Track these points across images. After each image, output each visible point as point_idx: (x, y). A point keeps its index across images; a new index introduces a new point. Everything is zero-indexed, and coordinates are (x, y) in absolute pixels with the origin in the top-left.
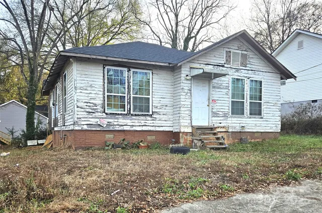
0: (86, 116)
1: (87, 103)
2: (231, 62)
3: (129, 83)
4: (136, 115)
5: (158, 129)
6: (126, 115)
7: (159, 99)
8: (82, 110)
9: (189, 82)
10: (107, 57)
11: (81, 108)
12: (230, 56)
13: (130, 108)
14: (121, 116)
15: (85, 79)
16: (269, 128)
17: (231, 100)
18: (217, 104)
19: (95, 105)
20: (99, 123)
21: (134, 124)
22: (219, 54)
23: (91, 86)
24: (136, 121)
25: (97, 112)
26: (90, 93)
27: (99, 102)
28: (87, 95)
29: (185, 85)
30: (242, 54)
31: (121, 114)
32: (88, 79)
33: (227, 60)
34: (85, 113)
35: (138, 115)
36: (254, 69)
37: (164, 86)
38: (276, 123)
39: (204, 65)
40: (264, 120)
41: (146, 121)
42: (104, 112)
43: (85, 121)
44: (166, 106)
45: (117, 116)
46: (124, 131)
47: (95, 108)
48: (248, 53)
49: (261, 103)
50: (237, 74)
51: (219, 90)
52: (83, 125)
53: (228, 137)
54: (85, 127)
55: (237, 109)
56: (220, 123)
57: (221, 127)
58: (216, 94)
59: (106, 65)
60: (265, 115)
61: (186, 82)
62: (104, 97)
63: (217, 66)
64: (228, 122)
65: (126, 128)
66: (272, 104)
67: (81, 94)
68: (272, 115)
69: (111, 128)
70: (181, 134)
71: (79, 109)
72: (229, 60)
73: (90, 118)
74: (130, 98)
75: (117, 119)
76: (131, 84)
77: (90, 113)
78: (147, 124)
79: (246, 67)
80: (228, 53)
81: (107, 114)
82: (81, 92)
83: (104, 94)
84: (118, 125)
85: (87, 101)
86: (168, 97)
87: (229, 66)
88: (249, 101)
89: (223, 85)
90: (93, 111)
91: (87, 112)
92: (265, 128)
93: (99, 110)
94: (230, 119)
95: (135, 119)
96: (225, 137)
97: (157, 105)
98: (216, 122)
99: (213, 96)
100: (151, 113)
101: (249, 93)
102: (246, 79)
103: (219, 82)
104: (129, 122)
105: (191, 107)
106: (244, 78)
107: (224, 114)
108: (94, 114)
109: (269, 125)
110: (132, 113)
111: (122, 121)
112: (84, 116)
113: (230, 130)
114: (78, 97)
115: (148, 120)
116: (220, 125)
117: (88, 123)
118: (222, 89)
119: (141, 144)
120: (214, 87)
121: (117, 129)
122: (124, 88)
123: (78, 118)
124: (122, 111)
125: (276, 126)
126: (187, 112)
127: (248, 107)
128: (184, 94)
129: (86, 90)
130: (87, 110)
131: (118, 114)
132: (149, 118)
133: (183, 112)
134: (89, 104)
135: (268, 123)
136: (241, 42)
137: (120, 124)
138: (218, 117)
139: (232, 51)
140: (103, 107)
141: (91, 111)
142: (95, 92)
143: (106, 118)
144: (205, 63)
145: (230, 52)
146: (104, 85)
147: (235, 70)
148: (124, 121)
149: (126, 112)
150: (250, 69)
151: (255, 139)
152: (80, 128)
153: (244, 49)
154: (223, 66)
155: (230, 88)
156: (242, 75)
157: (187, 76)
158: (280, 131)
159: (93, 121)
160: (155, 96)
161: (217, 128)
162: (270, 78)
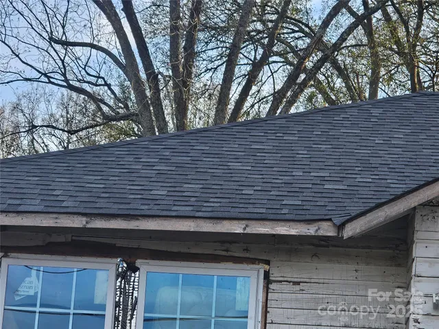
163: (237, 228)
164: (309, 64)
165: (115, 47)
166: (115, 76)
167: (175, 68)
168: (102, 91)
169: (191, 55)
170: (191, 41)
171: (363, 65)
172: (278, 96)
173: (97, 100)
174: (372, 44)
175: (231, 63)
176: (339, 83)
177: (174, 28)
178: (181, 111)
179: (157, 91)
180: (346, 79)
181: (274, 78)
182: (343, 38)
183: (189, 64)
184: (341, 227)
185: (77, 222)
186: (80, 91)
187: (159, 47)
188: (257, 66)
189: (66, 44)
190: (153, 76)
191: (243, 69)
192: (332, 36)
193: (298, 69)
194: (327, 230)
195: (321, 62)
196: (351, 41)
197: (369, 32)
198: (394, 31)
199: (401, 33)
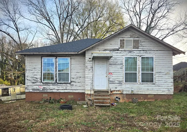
0: (31, 85)
1: (32, 77)
2: (125, 47)
3: (56, 65)
4: (60, 83)
5: (74, 91)
6: (54, 83)
7: (75, 74)
8: (30, 81)
9: (92, 62)
10: (39, 52)
11: (29, 80)
12: (124, 43)
13: (57, 79)
14: (51, 84)
15: (32, 65)
16: (161, 91)
17: (124, 72)
18: (114, 76)
19: (37, 78)
20: (38, 88)
21: (59, 88)
22: (114, 42)
23: (35, 68)
24: (60, 87)
25: (38, 82)
26: (33, 72)
27: (39, 76)
28: (32, 73)
29: (89, 64)
30: (134, 41)
31: (51, 83)
32: (33, 65)
33: (121, 46)
34: (31, 83)
35: (62, 83)
36: (146, 50)
37: (78, 65)
38: (168, 87)
39: (103, 51)
40: (157, 85)
41: (66, 87)
42: (42, 82)
43: (31, 87)
44: (80, 77)
45: (49, 84)
46: (53, 93)
47: (37, 80)
48: (140, 39)
49: (153, 73)
50: (130, 54)
51: (115, 66)
52: (30, 89)
53: (123, 97)
54: (31, 91)
55: (130, 78)
56: (116, 88)
57: (115, 91)
58: (112, 69)
59: (43, 57)
60: (156, 82)
61: (89, 62)
62: (41, 74)
63: (113, 50)
64: (122, 87)
65: (54, 91)
66: (165, 74)
67: (29, 73)
68: (164, 82)
69: (45, 91)
70: (86, 95)
71: (28, 81)
72: (123, 45)
73: (34, 85)
74: (57, 74)
75: (49, 85)
76: (57, 66)
77: (34, 83)
78: (67, 88)
79: (138, 48)
80: (122, 42)
81: (43, 83)
82: (29, 72)
83: (41, 72)
84: (49, 89)
85: (32, 76)
86: (81, 72)
87: (123, 49)
88: (141, 72)
89: (118, 62)
90: (35, 82)
91: (32, 82)
92: (157, 91)
93: (39, 81)
94: (125, 85)
95: (60, 86)
96: (121, 97)
97: (73, 77)
98: (112, 87)
99: (110, 70)
100: (70, 82)
101: (140, 67)
102: (138, 57)
103: (115, 61)
104: (56, 87)
105: (93, 78)
106: (136, 57)
107: (119, 82)
108: (36, 83)
109: (161, 89)
110: (58, 82)
111: (52, 87)
112: (30, 85)
113: (124, 93)
114: (28, 75)
115: (68, 86)
116: (115, 89)
117: (33, 88)
118: (117, 65)
119: (61, 100)
120: (111, 64)
121: (49, 91)
122: (54, 68)
123: (27, 86)
124: (52, 81)
125: (169, 90)
126: (90, 81)
127: (140, 77)
128: (88, 70)
129: (32, 70)
130: (32, 81)
131: (50, 83)
132: (69, 85)
133: (87, 81)
134: (33, 78)
135: (160, 87)
136: (133, 32)
137: (51, 88)
138: (114, 84)
139: (125, 39)
140: (41, 79)
141: (34, 82)
142: (36, 71)
143: (42, 85)
144: (104, 49)
145: (124, 40)
146: (41, 67)
147: (128, 52)
148: (53, 87)
149: (54, 82)
150: (142, 50)
151: (148, 99)
152: (28, 91)
153: (136, 37)
154: (117, 50)
155: (124, 64)
156: (135, 54)
157: (90, 59)
158: (173, 93)
159: (35, 87)
160: (73, 72)
161: (113, 91)
162: (162, 55)
163: (67, 53)
165: (55, 35)
166: (55, 38)
167: (61, 37)
168: (54, 40)
169: (63, 36)
170: (63, 34)
171: (82, 37)
173: (53, 41)
174: (83, 34)
175: (67, 37)
176: (79, 39)
177: (61, 32)
178: (62, 42)
179: (60, 40)
180: (80, 38)
181: (72, 38)
182: (79, 33)
184: (78, 53)
185: (50, 53)
186: (51, 40)
187: (59, 35)
188: (70, 37)
189: (49, 35)
190: (59, 38)
191: (69, 37)
193: (75, 37)
194: (77, 53)
195: (77, 36)
196: (80, 34)
197: (82, 33)
198: (85, 32)
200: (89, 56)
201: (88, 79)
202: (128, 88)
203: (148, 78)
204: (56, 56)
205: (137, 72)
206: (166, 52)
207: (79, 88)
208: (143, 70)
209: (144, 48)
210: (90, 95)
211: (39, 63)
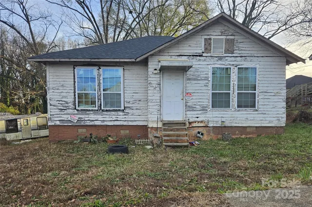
0: (59, 113)
1: (59, 101)
2: (212, 51)
3: (99, 80)
4: (107, 111)
5: (131, 123)
6: (97, 110)
7: (131, 94)
8: (55, 107)
9: (158, 76)
10: (70, 59)
11: (54, 106)
12: (210, 44)
13: (101, 104)
14: (91, 112)
15: (57, 80)
16: (268, 122)
17: (211, 92)
18: (194, 97)
19: (67, 103)
20: (69, 119)
21: (105, 119)
22: (195, 43)
23: (63, 86)
24: (108, 116)
25: (69, 109)
26: (61, 93)
27: (70, 99)
28: (59, 94)
29: (154, 79)
30: (227, 40)
31: (92, 110)
32: (60, 80)
33: (206, 49)
34: (57, 110)
35: (109, 111)
36: (245, 55)
37: (137, 81)
38: (278, 115)
39: (177, 57)
40: (259, 112)
41: (118, 116)
42: (75, 109)
43: (57, 117)
44: (140, 101)
45: (88, 112)
46: (95, 126)
47: (67, 105)
48: (236, 37)
49: (255, 93)
50: (220, 62)
51: (196, 82)
52: (56, 121)
53: (209, 133)
54: (58, 123)
55: (220, 100)
56: (197, 117)
57: (196, 122)
58: (192, 87)
59: (76, 66)
60: (260, 106)
61: (154, 76)
62: (75, 95)
63: (193, 56)
64: (207, 116)
65: (97, 123)
66: (273, 94)
67: (54, 93)
68: (272, 106)
69: (82, 124)
70: (149, 130)
71: (52, 107)
72: (209, 48)
73: (62, 114)
74: (100, 95)
75: (88, 114)
76: (101, 81)
77: (62, 110)
78: (118, 119)
79: (233, 53)
80: (208, 42)
81: (78, 110)
82: (53, 92)
83: (75, 92)
84: (89, 120)
85: (59, 99)
86: (142, 92)
87: (209, 55)
88: (236, 92)
89: (201, 76)
90: (65, 108)
91: (60, 109)
92: (260, 122)
93: (70, 107)
94: (211, 113)
95: (107, 115)
96: (204, 132)
97: (128, 100)
98: (192, 116)
99: (188, 88)
100: (122, 108)
101: (236, 83)
102: (232, 67)
103: (196, 73)
104: (100, 117)
105: (160, 102)
106: (230, 67)
107: (203, 107)
108: (66, 111)
109: (267, 119)
110: (102, 109)
111: (92, 117)
112: (55, 113)
113: (211, 125)
114: (51, 96)
115: (120, 115)
116: (197, 119)
117: (61, 119)
118: (199, 80)
119: (109, 138)
120: (189, 79)
121: (88, 124)
122: (95, 85)
123: (51, 115)
124: (93, 107)
125: (279, 120)
126: (156, 107)
127: (236, 99)
128: (152, 88)
129: (58, 89)
130: (60, 108)
131: (89, 110)
132: (121, 113)
133: (151, 107)
134: (61, 102)
135: (265, 116)
136: (225, 26)
137: (91, 119)
138: (195, 110)
139: (212, 37)
140: (74, 104)
141: (63, 108)
142: (66, 91)
143: (77, 114)
144: (178, 54)
145: (210, 39)
146: (74, 84)
147: (217, 59)
148: (95, 116)
149: (97, 108)
150: (239, 55)
151: (246, 135)
152: (53, 124)
153: (230, 34)
154: (200, 56)
155: (210, 79)
156: (227, 63)
157: (156, 70)
158: (284, 125)
159: (65, 117)
160: (127, 92)
161: (193, 122)
162: (269, 63)
163: (118, 60)
164: (129, 32)
165: (93, 29)
166: (94, 34)
167: (105, 33)
168: (91, 37)
169: (107, 30)
170: (107, 27)
171: (139, 32)
172: (124, 38)
173: (90, 39)
174: (140, 28)
175: (115, 32)
176: (135, 35)
177: (104, 24)
178: (107, 41)
179: (102, 38)
180: (136, 35)
181: (123, 34)
182: (135, 27)
183: (107, 32)
184: (136, 59)
185: (89, 60)
186: (87, 37)
187: (101, 29)
188: (120, 32)
189: (83, 28)
190: (101, 34)
191: (117, 33)
192: (133, 26)
193: (127, 33)
194: (133, 60)
195: (132, 31)
196: (136, 27)
197: (140, 25)
198: (144, 25)
199: (146, 25)
200: (153, 65)
201: (153, 104)
202: (216, 117)
203: (248, 101)
204: (99, 65)
205: (231, 92)
206: (277, 59)
207: (139, 118)
208: (239, 88)
209: (243, 52)
210: (157, 129)
211: (70, 77)
